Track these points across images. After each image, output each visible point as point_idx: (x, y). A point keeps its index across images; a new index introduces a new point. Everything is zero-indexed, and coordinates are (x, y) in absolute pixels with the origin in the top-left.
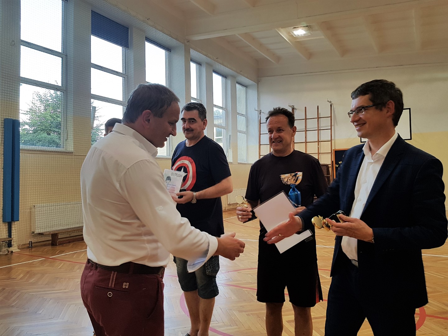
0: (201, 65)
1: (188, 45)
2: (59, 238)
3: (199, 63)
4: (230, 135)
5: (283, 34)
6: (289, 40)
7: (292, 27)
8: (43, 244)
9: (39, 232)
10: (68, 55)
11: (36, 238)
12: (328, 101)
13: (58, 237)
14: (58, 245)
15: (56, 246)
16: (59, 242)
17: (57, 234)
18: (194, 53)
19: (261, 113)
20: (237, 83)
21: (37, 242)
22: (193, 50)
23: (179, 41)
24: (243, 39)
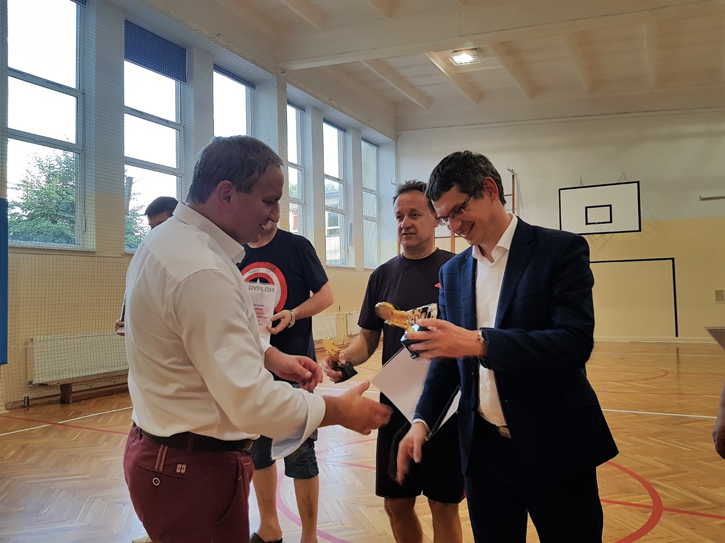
0: (304, 110)
1: (283, 78)
2: (73, 390)
3: (301, 108)
4: (351, 224)
5: (437, 61)
6: (446, 70)
7: (452, 51)
8: (47, 402)
9: (41, 382)
10: (86, 93)
11: (36, 391)
12: (509, 170)
13: (71, 390)
14: (71, 402)
15: (68, 405)
16: (73, 398)
17: (69, 384)
18: (293, 91)
20: (362, 139)
21: (37, 399)
22: (292, 87)
23: (269, 72)
24: (372, 69)
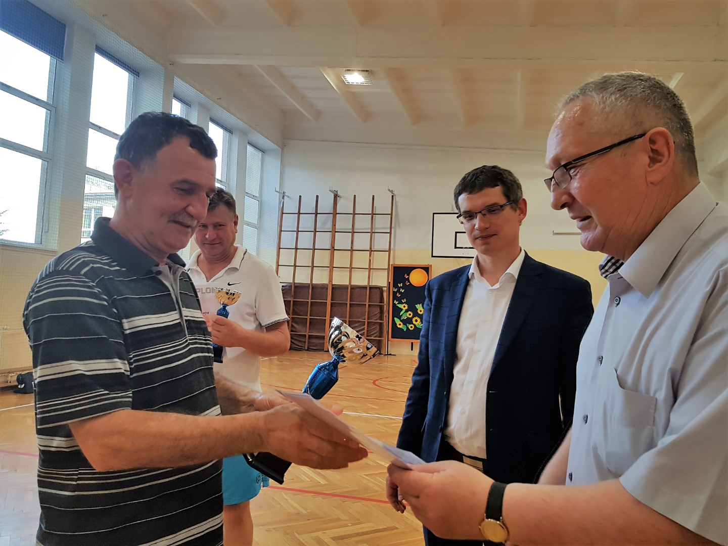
0: (190, 106)
1: (171, 70)
3: (186, 103)
5: (330, 77)
6: (337, 87)
7: (344, 69)
12: (389, 190)
18: (180, 85)
19: (285, 197)
20: (250, 143)
22: (179, 80)
23: (156, 61)
24: (265, 75)
